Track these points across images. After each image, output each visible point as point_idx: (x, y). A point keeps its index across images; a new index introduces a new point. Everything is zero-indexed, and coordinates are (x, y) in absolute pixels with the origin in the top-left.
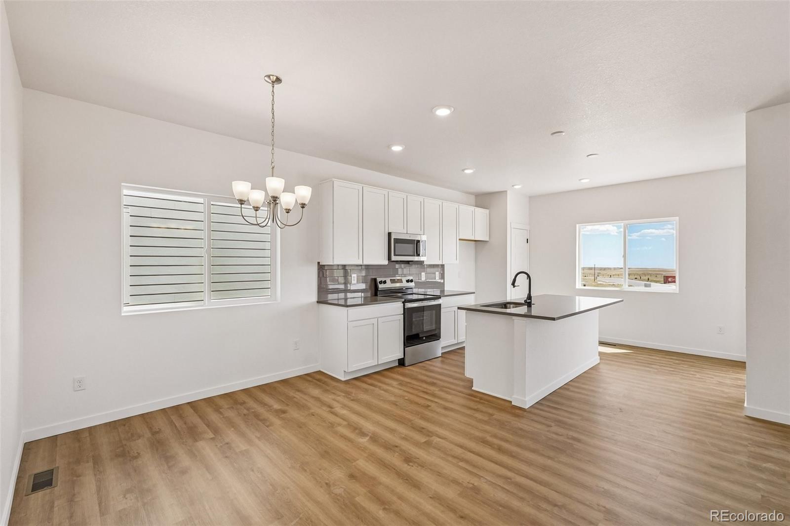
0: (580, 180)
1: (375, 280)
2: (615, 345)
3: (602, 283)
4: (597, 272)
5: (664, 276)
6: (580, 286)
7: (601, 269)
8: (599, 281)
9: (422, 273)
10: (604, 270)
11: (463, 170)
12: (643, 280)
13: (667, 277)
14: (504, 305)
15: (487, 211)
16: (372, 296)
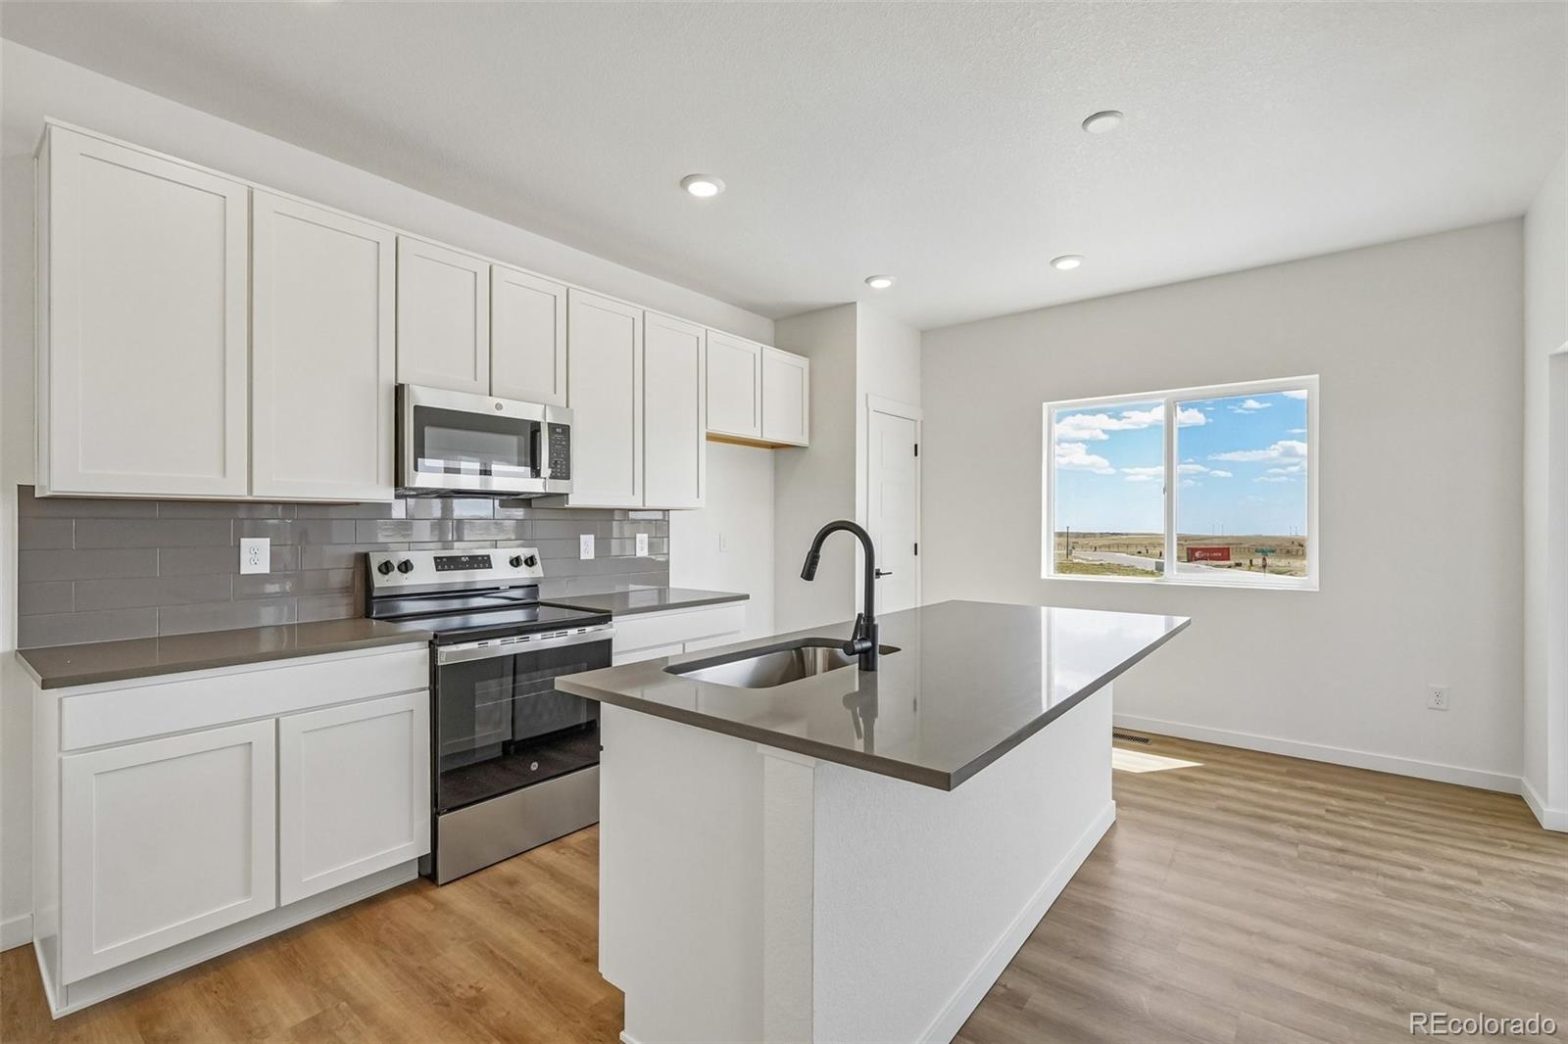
0: (1054, 261)
1: (364, 559)
2: (1146, 741)
3: (1081, 561)
4: (1071, 540)
5: (1188, 548)
6: (1052, 573)
7: (1078, 535)
8: (1075, 558)
9: (583, 537)
10: (1084, 537)
11: (685, 181)
12: (1152, 556)
13: (1192, 549)
14: (796, 649)
15: (804, 362)
16: (355, 617)
